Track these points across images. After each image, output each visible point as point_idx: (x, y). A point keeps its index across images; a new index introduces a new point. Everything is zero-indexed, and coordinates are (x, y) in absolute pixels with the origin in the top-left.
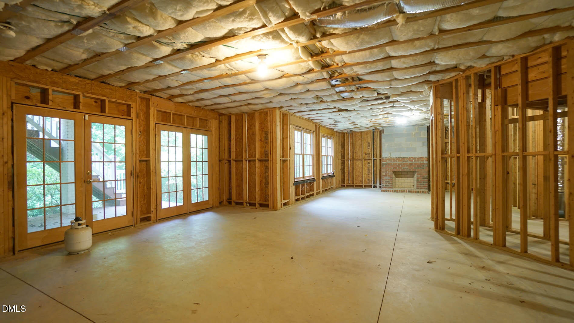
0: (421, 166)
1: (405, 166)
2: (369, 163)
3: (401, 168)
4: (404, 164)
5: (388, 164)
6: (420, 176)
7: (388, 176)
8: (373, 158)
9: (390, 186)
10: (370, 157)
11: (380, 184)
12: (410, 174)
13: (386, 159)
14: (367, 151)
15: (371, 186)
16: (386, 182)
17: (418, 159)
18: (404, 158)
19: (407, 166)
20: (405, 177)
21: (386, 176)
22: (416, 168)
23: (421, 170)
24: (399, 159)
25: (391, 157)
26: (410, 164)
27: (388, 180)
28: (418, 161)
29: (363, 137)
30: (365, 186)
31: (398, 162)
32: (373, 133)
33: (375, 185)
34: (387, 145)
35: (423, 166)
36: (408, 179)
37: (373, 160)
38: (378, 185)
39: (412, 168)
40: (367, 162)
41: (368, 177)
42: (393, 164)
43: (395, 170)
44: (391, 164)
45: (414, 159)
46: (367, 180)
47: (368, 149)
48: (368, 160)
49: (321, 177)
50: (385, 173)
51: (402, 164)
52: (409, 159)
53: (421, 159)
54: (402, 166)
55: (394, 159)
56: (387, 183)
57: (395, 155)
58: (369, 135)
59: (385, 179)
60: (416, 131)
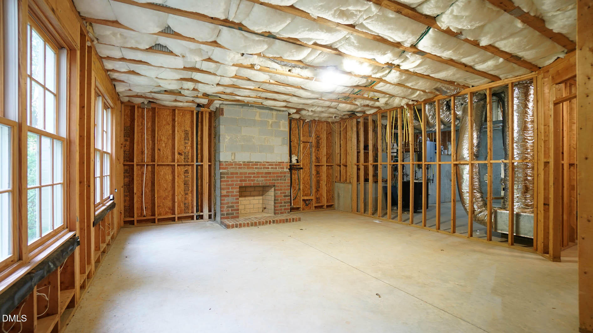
0: (282, 176)
1: (259, 177)
2: (186, 172)
3: (253, 181)
4: (258, 173)
5: (232, 173)
6: (281, 193)
7: (232, 196)
8: (197, 162)
9: (235, 215)
10: (190, 160)
11: (210, 211)
12: (262, 190)
13: (226, 165)
14: (182, 148)
15: (192, 218)
16: (228, 207)
17: (276, 165)
18: (256, 163)
19: (262, 177)
20: (251, 196)
21: (228, 196)
22: (275, 180)
23: (282, 183)
24: (247, 164)
25: (235, 160)
26: (266, 173)
27: (232, 203)
28: (276, 168)
29: (176, 119)
30: (179, 218)
31: (246, 170)
32: (197, 114)
33: (201, 214)
34: (229, 138)
35: (285, 177)
36: (256, 198)
37: (197, 166)
38: (206, 213)
39: (270, 180)
40: (183, 169)
41: (186, 199)
42: (241, 173)
43: (244, 184)
44: (237, 173)
45: (270, 165)
46: (182, 205)
47: (186, 143)
48: (185, 165)
49: (92, 220)
50: (225, 191)
51: (254, 173)
52: (264, 165)
53: (280, 165)
54: (254, 177)
55: (241, 165)
56: (230, 209)
57: (242, 157)
58: (188, 116)
59: (226, 201)
60: (274, 120)
